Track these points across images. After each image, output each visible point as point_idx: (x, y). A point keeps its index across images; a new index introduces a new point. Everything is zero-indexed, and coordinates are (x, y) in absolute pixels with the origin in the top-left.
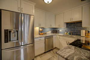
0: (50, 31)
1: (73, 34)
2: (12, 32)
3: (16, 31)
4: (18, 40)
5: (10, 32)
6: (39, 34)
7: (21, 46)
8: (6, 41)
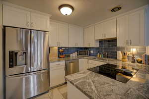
0: (76, 53)
1: (107, 57)
2: (19, 54)
3: (24, 53)
4: (26, 64)
5: (16, 54)
7: (31, 72)
8: (11, 66)
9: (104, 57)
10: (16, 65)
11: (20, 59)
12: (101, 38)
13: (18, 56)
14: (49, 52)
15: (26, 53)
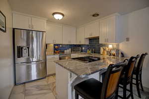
0: (70, 49)
1: (95, 53)
2: (24, 48)
4: (29, 56)
5: (22, 48)
6: (54, 52)
7: (33, 62)
8: (19, 57)
9: (92, 52)
10: (22, 56)
11: (25, 52)
12: (89, 37)
13: (23, 50)
14: (47, 48)
15: (28, 48)
